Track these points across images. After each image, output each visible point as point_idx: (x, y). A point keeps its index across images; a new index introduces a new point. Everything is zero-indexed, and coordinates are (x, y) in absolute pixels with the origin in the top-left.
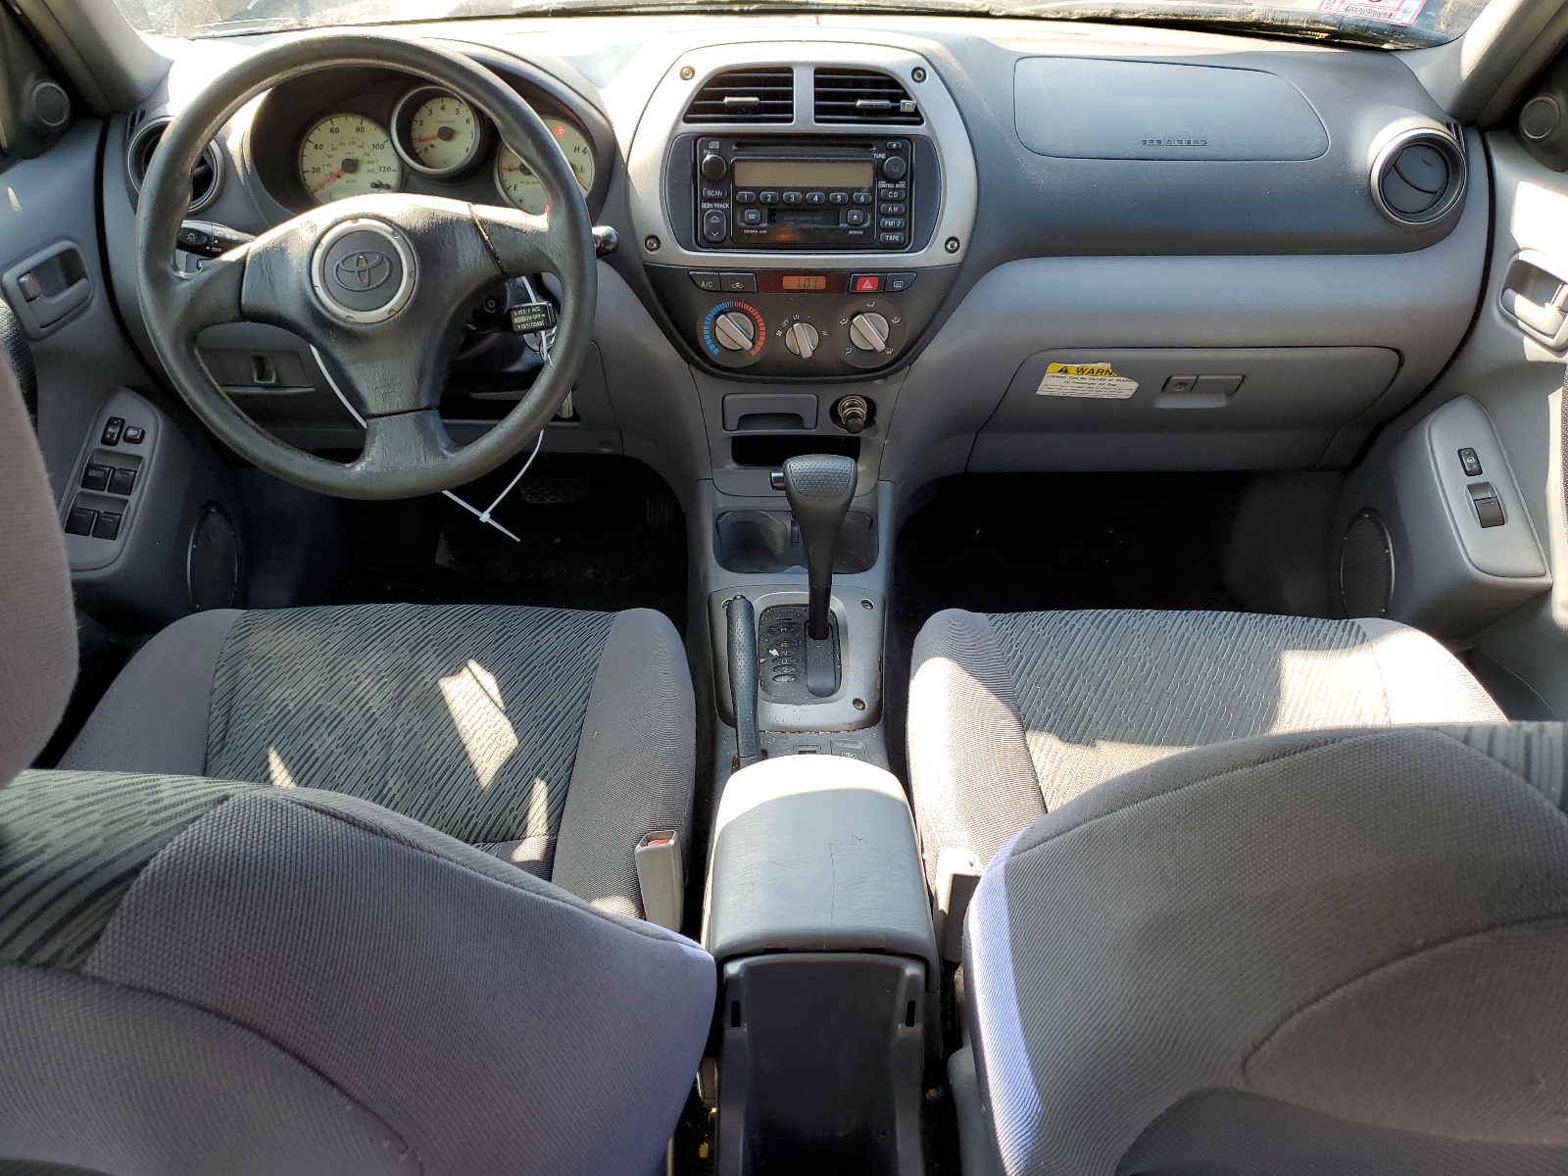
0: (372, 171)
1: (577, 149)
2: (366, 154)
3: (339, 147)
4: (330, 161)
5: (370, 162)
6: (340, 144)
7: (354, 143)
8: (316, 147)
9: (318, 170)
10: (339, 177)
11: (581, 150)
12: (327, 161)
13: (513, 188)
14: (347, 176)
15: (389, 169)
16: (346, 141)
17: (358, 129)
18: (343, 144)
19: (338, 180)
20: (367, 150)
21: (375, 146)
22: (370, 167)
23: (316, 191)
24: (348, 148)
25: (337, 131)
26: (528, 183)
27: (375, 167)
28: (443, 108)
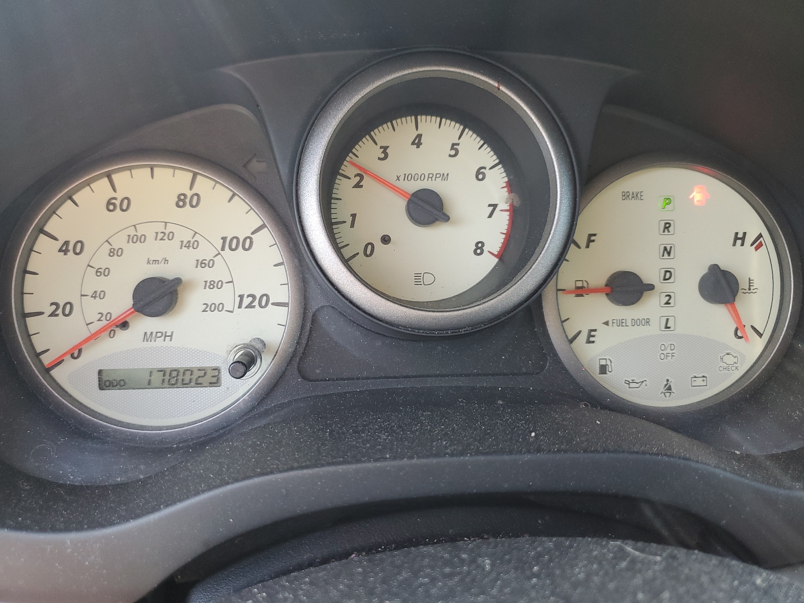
0: (217, 307)
1: (739, 239)
2: (202, 264)
3: (129, 248)
4: (100, 283)
5: (212, 285)
6: (131, 239)
7: (171, 236)
8: (64, 249)
9: (63, 309)
10: (124, 325)
11: (749, 239)
12: (94, 283)
13: (583, 337)
14: (145, 324)
15: (264, 301)
16: (149, 231)
17: (181, 201)
18: (141, 239)
19: (121, 334)
20: (205, 252)
21: (231, 244)
22: (214, 296)
23: (59, 362)
24: (154, 249)
25: (125, 205)
26: (621, 323)
27: (226, 296)
28: (417, 142)
